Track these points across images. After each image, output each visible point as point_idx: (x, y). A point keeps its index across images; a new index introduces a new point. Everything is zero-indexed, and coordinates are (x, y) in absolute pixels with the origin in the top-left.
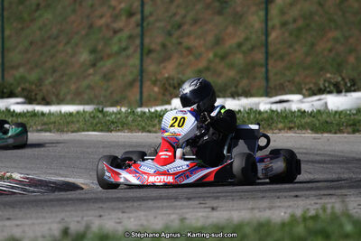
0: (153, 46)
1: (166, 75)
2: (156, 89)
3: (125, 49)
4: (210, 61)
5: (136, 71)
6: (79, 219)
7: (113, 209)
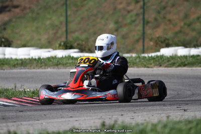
0: (150, 19)
1: (157, 36)
2: (152, 43)
3: (134, 21)
4: (181, 27)
5: (140, 33)
6: (110, 117)
7: (129, 111)
